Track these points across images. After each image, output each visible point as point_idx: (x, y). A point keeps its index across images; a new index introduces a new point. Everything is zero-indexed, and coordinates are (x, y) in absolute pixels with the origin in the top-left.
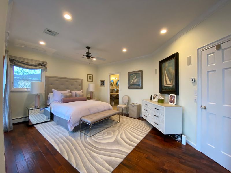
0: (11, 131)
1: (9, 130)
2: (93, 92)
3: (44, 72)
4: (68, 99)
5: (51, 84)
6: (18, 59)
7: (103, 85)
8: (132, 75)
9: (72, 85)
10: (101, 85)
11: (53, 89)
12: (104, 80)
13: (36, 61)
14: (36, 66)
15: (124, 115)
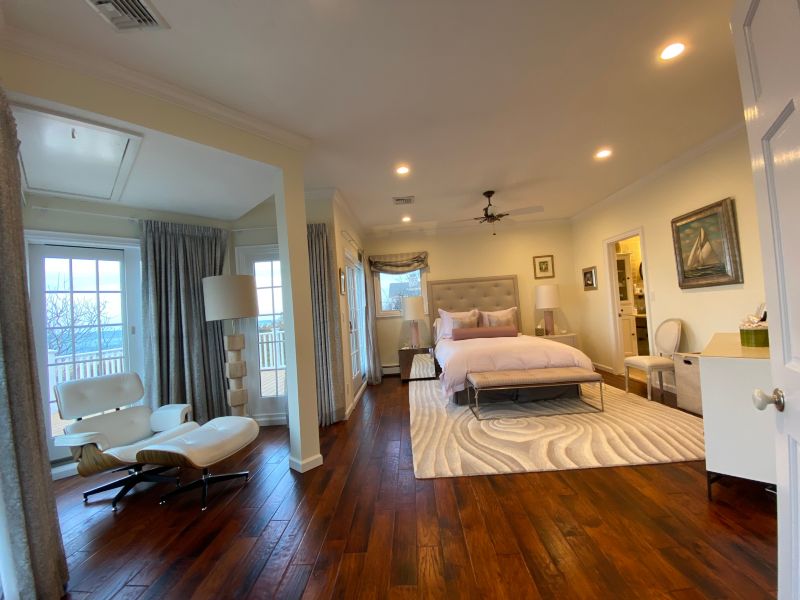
0: (378, 386)
1: (375, 383)
2: (552, 312)
3: (424, 275)
4: (464, 331)
5: (439, 299)
6: (382, 260)
7: (592, 284)
8: (688, 231)
9: (485, 296)
10: (587, 285)
11: (440, 310)
12: (594, 268)
13: (408, 254)
14: (409, 265)
15: (649, 397)
